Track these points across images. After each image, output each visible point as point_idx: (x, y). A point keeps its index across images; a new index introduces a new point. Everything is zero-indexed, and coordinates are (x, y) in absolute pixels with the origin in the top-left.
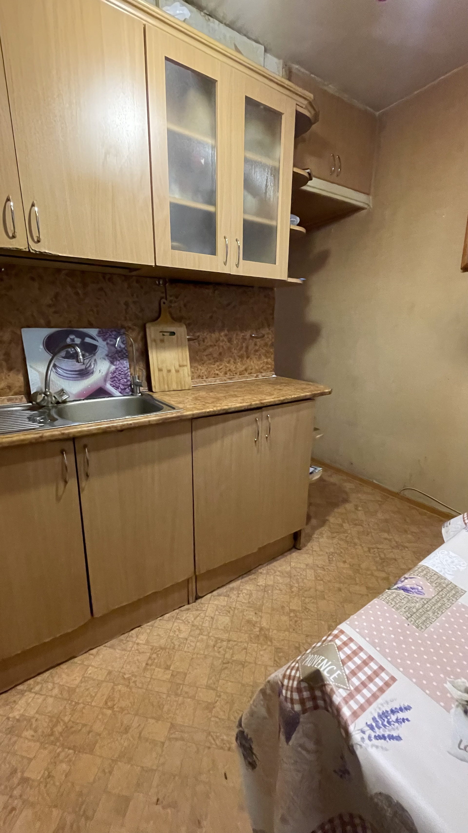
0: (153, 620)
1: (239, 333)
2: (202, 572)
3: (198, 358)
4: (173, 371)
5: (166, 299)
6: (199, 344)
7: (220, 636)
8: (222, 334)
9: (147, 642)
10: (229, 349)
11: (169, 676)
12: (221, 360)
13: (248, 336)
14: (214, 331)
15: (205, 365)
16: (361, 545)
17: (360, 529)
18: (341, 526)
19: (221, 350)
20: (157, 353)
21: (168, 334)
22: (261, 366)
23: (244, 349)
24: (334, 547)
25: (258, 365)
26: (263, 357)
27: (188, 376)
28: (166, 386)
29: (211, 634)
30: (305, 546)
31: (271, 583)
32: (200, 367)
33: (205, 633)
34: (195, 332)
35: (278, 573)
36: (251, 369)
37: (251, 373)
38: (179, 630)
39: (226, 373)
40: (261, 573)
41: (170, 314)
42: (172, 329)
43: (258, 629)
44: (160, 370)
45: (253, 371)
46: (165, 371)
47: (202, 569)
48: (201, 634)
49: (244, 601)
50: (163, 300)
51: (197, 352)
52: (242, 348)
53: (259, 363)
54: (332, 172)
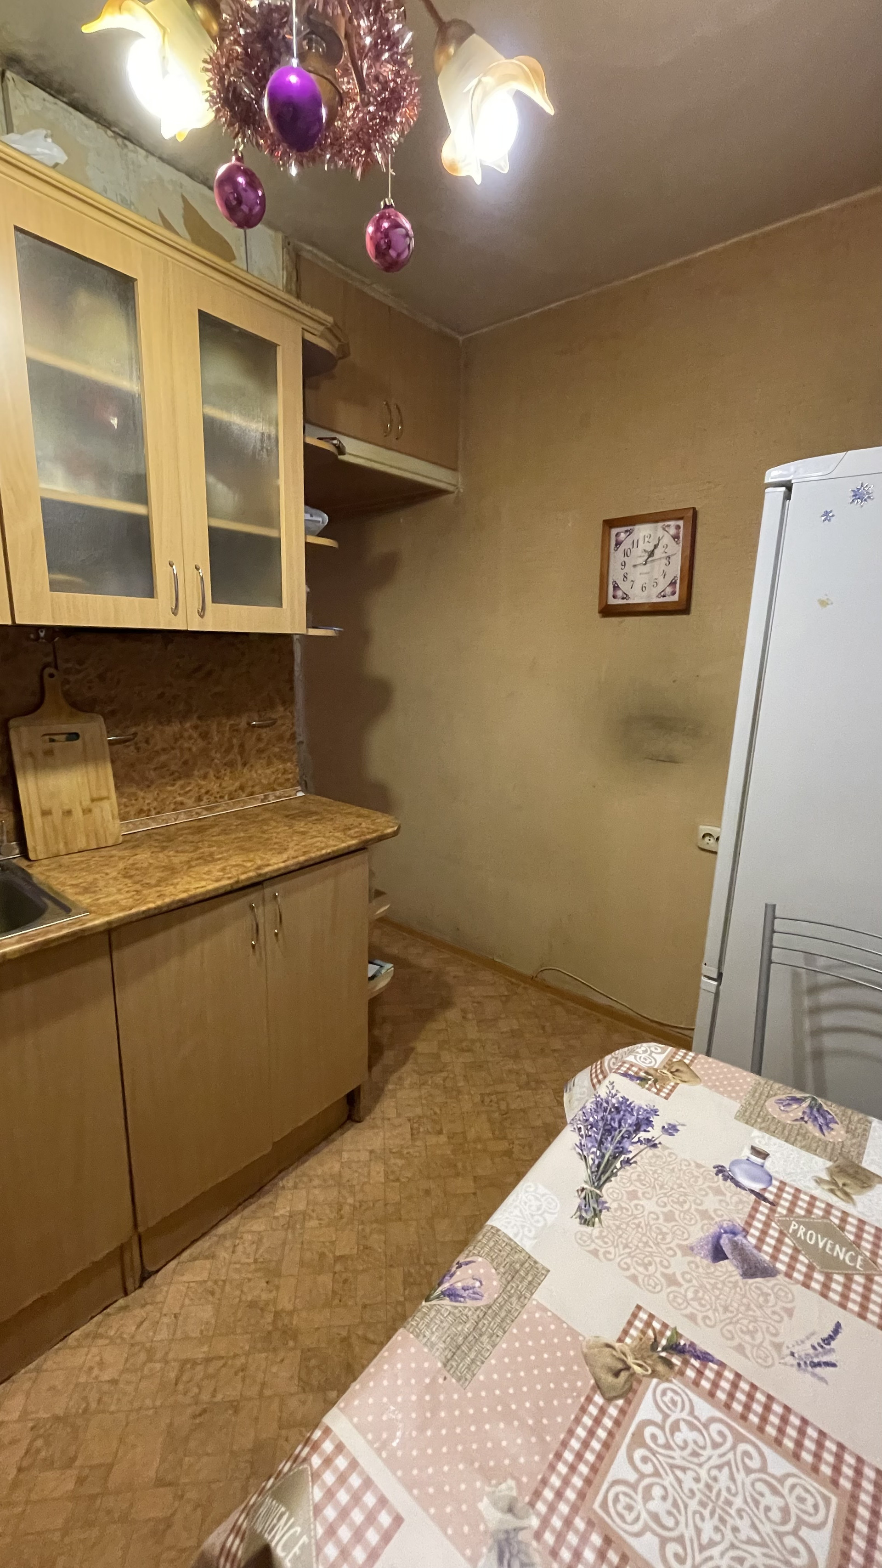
0: (39, 1355)
1: (224, 721)
2: (152, 1223)
3: (135, 776)
4: (78, 813)
5: (56, 667)
6: (138, 749)
7: (189, 1355)
8: (188, 725)
9: (24, 1415)
10: (205, 752)
11: (70, 1486)
12: (188, 775)
13: (243, 724)
14: (169, 722)
15: (152, 788)
16: (469, 1093)
17: (468, 1058)
18: (437, 1056)
19: (187, 756)
20: (36, 778)
21: (64, 737)
22: (273, 777)
23: (236, 750)
24: (422, 1105)
25: (266, 777)
26: (275, 760)
27: (113, 818)
28: (62, 846)
29: (171, 1356)
30: (369, 1110)
31: (301, 1207)
32: (141, 794)
33: (159, 1356)
34: (127, 727)
35: (316, 1182)
36: (253, 786)
37: (252, 794)
38: (101, 1364)
39: (199, 799)
40: (283, 1187)
41: (66, 695)
42: (73, 728)
43: (269, 1318)
44: (46, 813)
45: (257, 789)
46: (57, 816)
47: (150, 1220)
48: (150, 1359)
49: (244, 1260)
50: (48, 671)
51: (132, 765)
52: (231, 747)
53: (268, 771)
54: (387, 434)
